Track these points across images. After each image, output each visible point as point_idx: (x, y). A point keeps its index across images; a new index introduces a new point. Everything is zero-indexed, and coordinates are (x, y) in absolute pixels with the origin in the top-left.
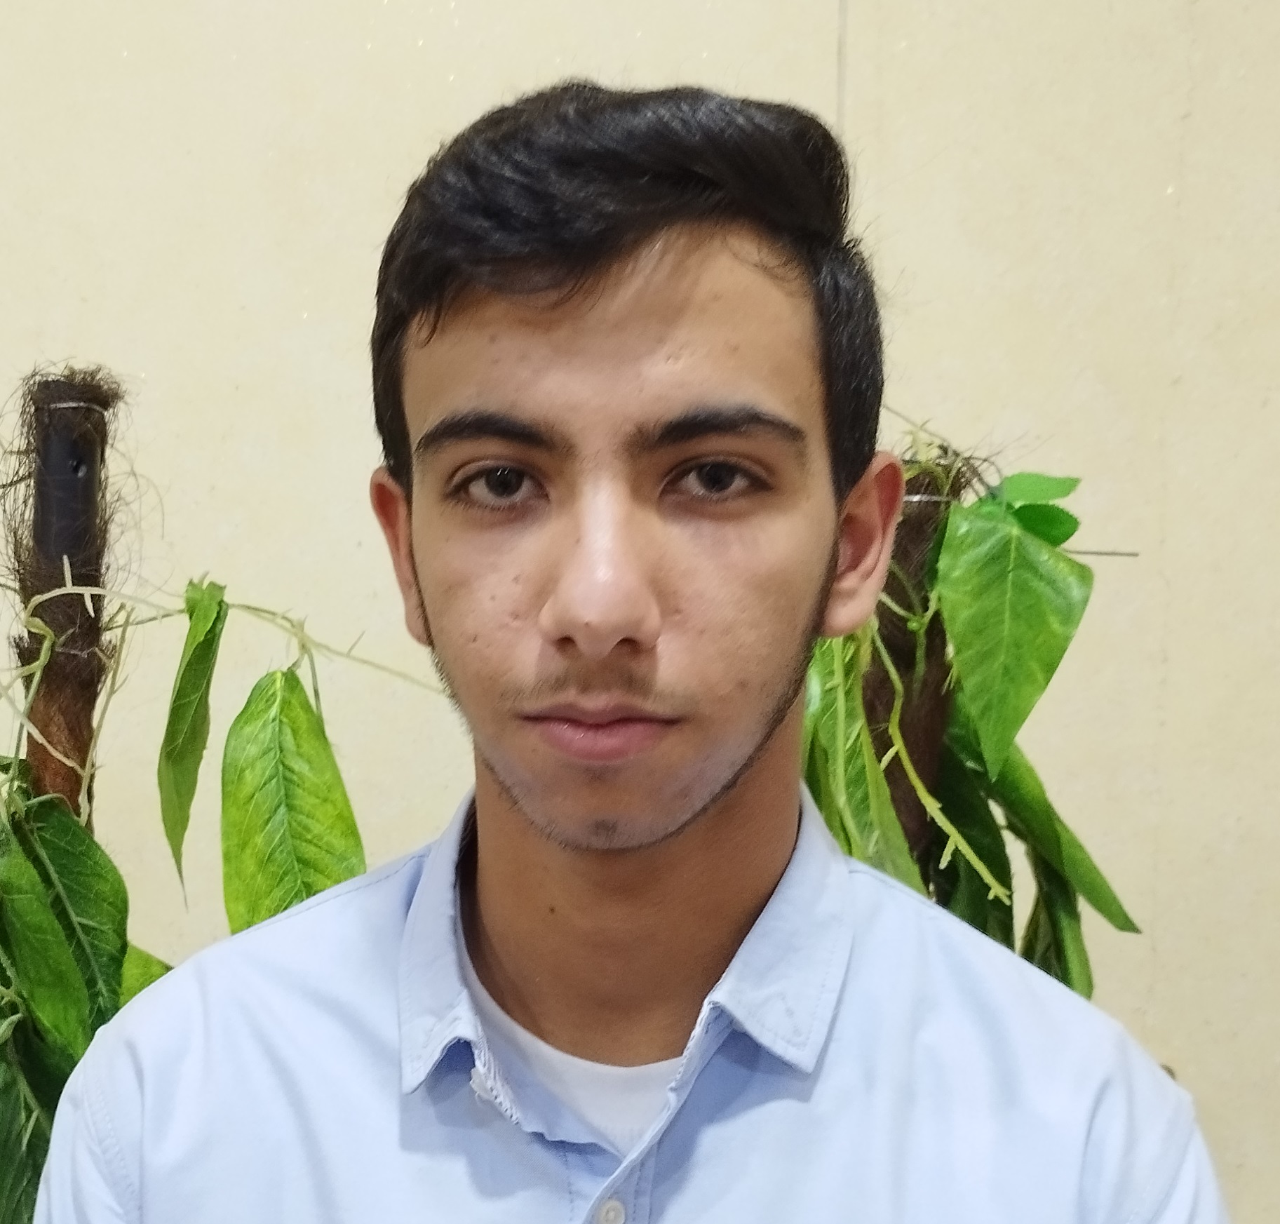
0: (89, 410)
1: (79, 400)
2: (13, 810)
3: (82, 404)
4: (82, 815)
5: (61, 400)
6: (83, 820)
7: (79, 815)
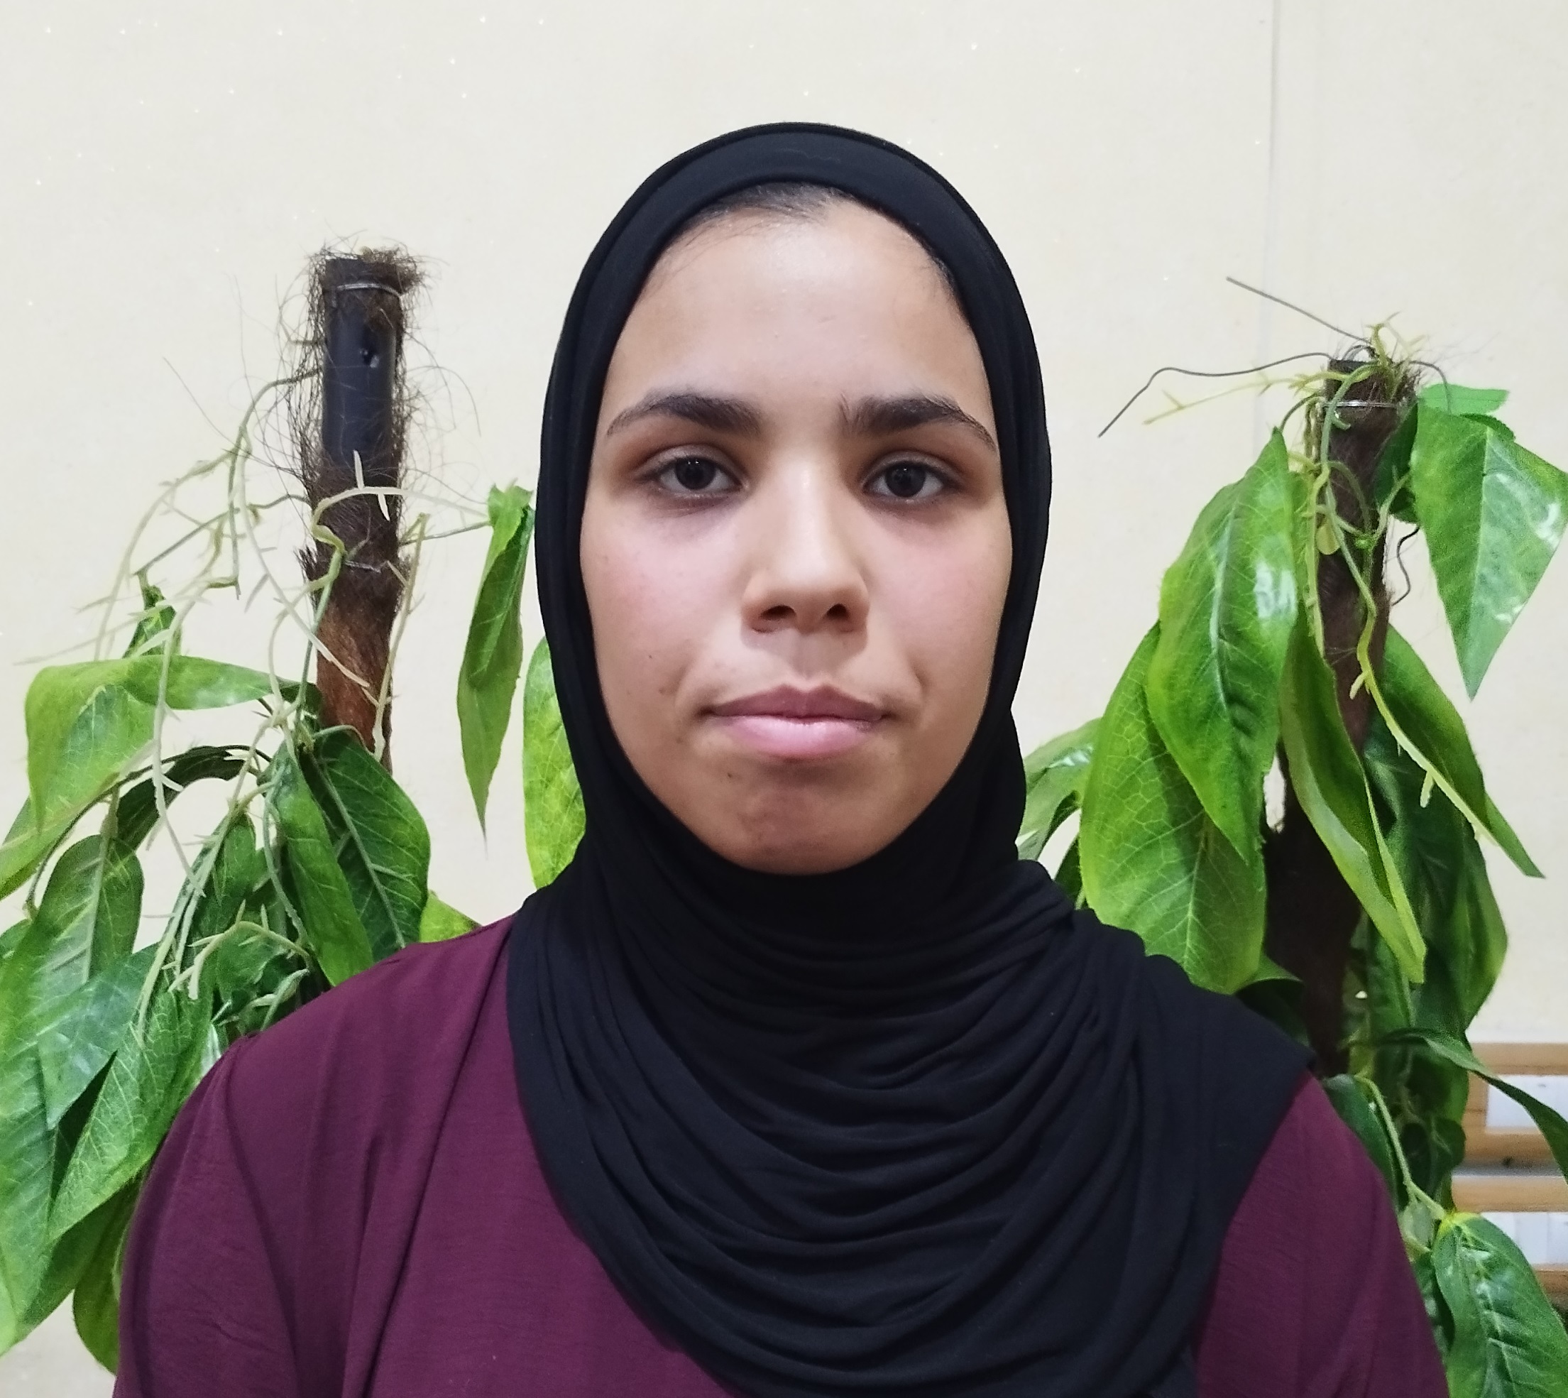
0: (381, 291)
1: (370, 279)
2: (300, 741)
3: (373, 285)
4: (376, 750)
5: (350, 280)
6: (378, 755)
7: (372, 749)
